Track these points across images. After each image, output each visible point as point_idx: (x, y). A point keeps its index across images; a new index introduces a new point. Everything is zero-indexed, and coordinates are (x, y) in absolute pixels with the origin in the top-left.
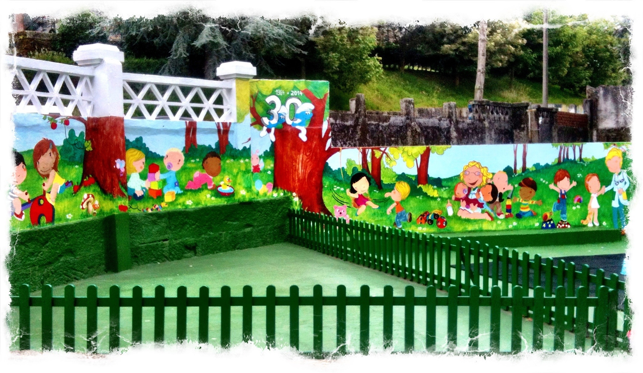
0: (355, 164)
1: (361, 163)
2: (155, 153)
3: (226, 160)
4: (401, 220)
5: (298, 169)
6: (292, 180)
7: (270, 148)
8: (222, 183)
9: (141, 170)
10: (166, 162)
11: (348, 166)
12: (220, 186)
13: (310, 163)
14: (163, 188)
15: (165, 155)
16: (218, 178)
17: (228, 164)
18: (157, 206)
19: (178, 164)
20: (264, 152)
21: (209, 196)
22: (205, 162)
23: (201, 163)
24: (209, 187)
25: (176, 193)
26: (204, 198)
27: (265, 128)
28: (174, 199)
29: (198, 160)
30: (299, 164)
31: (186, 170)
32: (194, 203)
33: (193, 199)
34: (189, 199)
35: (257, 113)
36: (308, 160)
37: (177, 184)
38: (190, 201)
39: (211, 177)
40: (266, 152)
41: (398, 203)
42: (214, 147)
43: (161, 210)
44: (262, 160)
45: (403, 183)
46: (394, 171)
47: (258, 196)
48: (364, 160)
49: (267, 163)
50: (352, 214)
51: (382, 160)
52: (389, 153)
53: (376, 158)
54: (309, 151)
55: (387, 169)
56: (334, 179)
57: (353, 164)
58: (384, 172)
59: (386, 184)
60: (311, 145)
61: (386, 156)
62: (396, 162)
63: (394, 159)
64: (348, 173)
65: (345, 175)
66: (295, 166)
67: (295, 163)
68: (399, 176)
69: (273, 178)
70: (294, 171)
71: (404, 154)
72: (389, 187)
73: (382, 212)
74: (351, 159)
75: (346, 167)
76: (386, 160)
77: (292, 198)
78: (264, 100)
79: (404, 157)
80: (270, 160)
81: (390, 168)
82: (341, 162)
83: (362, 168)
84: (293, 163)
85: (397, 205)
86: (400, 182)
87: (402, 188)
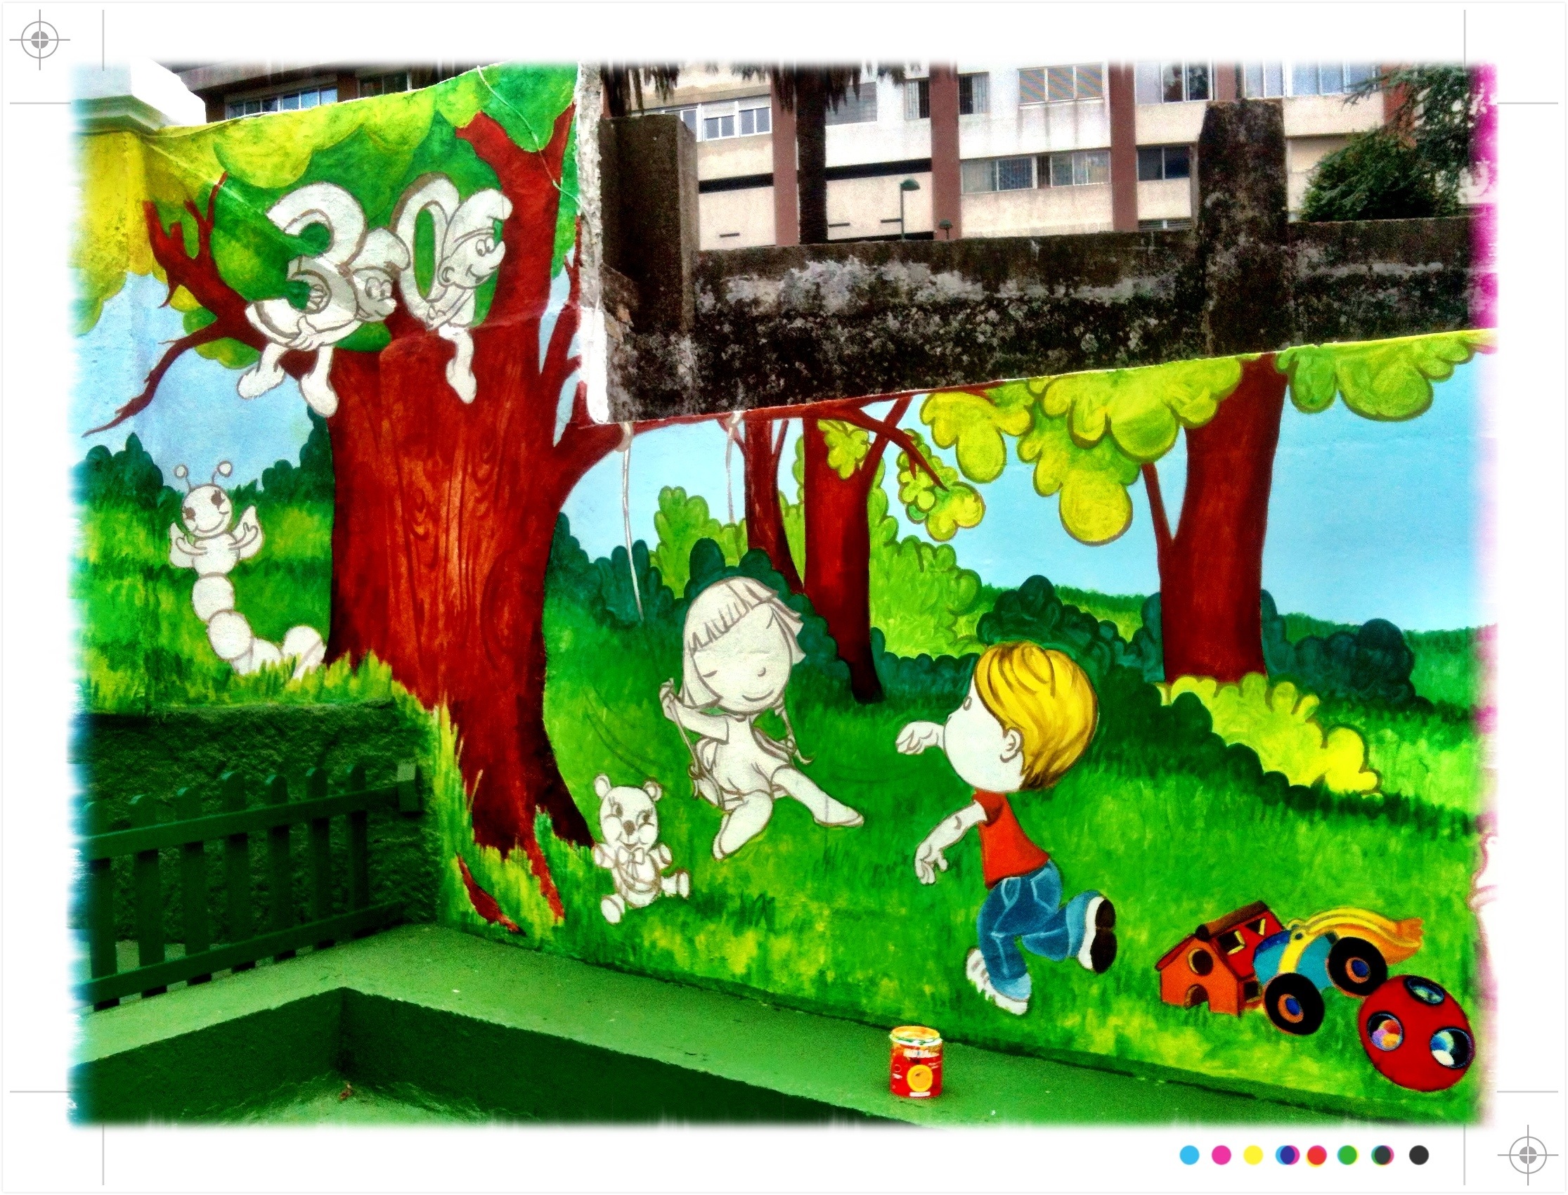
0: (707, 521)
1: (740, 514)
4: (1024, 943)
5: (447, 560)
6: (407, 616)
7: (306, 453)
11: (670, 537)
20: (268, 475)
27: (273, 353)
30: (447, 531)
35: (222, 284)
36: (483, 508)
40: (278, 476)
41: (995, 804)
45: (1037, 659)
46: (962, 564)
47: (228, 691)
48: (757, 493)
49: (285, 526)
50: (691, 841)
51: (874, 490)
52: (925, 432)
53: (834, 473)
54: (486, 455)
55: (910, 550)
56: (595, 616)
57: (693, 522)
58: (888, 575)
59: (905, 659)
60: (494, 423)
61: (904, 458)
62: (978, 498)
63: (962, 479)
64: (665, 582)
65: (652, 589)
66: (432, 541)
67: (431, 527)
68: (1004, 600)
69: (328, 600)
70: (424, 570)
71: (1042, 432)
72: (928, 679)
73: (876, 859)
74: (682, 489)
75: (659, 541)
76: (904, 485)
77: (419, 714)
78: (256, 213)
79: (1039, 456)
80: (305, 513)
81: (936, 544)
82: (626, 514)
83: (745, 550)
84: (419, 524)
85: (990, 823)
86: (1011, 649)
87: (1032, 693)
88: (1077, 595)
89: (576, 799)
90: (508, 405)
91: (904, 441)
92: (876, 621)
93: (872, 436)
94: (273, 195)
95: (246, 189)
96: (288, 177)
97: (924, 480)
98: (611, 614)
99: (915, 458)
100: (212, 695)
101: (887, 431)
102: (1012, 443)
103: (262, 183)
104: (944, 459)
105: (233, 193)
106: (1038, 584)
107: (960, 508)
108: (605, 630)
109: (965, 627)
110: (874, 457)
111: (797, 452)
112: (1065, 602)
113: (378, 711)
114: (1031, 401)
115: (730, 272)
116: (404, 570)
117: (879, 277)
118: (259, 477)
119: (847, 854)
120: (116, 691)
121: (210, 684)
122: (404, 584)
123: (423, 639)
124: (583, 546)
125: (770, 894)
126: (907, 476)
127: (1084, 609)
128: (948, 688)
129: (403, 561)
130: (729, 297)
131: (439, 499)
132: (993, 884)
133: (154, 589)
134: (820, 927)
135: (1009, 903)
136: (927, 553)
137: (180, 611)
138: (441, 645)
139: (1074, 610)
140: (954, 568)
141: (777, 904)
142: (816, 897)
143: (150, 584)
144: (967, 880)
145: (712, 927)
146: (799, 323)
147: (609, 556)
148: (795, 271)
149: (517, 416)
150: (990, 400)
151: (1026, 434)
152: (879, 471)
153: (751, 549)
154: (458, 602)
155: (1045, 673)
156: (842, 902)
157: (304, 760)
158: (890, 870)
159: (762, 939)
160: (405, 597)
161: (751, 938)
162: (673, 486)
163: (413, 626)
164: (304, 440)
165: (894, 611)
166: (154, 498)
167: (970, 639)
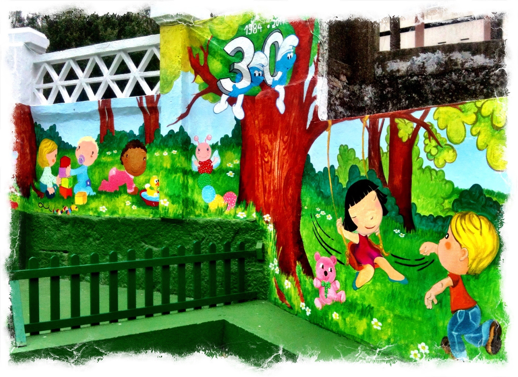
0: (355, 158)
1: (366, 155)
2: (67, 143)
3: (154, 152)
4: (465, 338)
5: (274, 170)
6: (261, 190)
7: (234, 132)
8: (147, 186)
9: (52, 164)
10: (78, 154)
11: (342, 164)
12: (145, 190)
13: (286, 157)
14: (73, 186)
15: (77, 146)
16: (141, 178)
17: (156, 157)
18: (67, 209)
19: (91, 156)
20: (222, 139)
21: (128, 203)
22: (125, 155)
23: (119, 156)
24: (129, 191)
25: (87, 195)
26: (123, 205)
27: (224, 97)
28: (86, 202)
29: (115, 152)
30: (274, 160)
31: (100, 165)
32: (109, 211)
33: (108, 205)
34: (103, 205)
35: (210, 74)
36: (285, 152)
37: (88, 183)
38: (104, 207)
39: (132, 177)
40: (225, 139)
41: (457, 280)
42: (137, 133)
43: (71, 215)
44: (216, 152)
45: (475, 220)
46: (447, 178)
47: (207, 213)
48: (373, 148)
49: (226, 157)
50: (346, 281)
51: (415, 147)
52: (435, 123)
53: (400, 139)
54: (286, 133)
55: (427, 171)
56: (317, 193)
57: (350, 158)
58: (419, 181)
59: (424, 216)
60: (289, 121)
61: (427, 133)
62: (454, 151)
63: (448, 143)
64: (340, 181)
65: (336, 184)
66: (270, 163)
67: (269, 158)
68: (463, 193)
69: (238, 183)
70: (267, 174)
71: (480, 123)
72: (432, 224)
73: (410, 296)
74: (347, 146)
75: (338, 165)
76: (426, 145)
77: (264, 225)
78: (221, 49)
79: (479, 133)
80: (232, 153)
81: (437, 170)
82: (328, 155)
83: (368, 170)
84: (266, 157)
85: (454, 287)
86: (465, 215)
87: (473, 233)
88: (491, 193)
89: (309, 261)
90: (294, 114)
91: (426, 127)
92: (414, 200)
93: (415, 125)
94: (226, 42)
95: (218, 40)
96: (231, 36)
97: (434, 143)
98: (321, 192)
99: (431, 134)
100: (203, 214)
101: (421, 123)
102: (468, 128)
103: (223, 38)
104: (442, 135)
105: (214, 42)
106: (476, 187)
107: (447, 155)
108: (320, 198)
109: (447, 204)
110: (415, 133)
111: (387, 132)
112: (487, 196)
113: (251, 223)
114: (476, 110)
115: (389, 60)
116: (260, 174)
117: (449, 58)
118: (219, 140)
119: (400, 293)
120: (173, 211)
121: (202, 211)
122: (260, 179)
123: (266, 198)
124: (314, 167)
125: (372, 305)
126: (427, 141)
127: (495, 199)
128: (440, 229)
129: (260, 170)
130: (388, 69)
131: (272, 149)
132: (454, 312)
133: (187, 178)
134: (389, 320)
135: (460, 321)
136: (434, 173)
137: (194, 185)
138: (271, 201)
139: (490, 199)
140: (444, 179)
141: (375, 310)
142: (388, 308)
143: (186, 176)
144: (444, 309)
145: (352, 315)
146: (415, 78)
147: (322, 171)
148: (415, 58)
149: (296, 118)
150: (460, 110)
151: (474, 124)
152: (417, 139)
153: (369, 170)
154: (276, 186)
155: (478, 226)
156: (397, 312)
157: (228, 238)
158: (415, 301)
159: (369, 323)
160: (260, 183)
161: (365, 321)
162: (344, 144)
163: (263, 193)
164: (233, 127)
165: (420, 197)
166: (188, 147)
167: (449, 210)
